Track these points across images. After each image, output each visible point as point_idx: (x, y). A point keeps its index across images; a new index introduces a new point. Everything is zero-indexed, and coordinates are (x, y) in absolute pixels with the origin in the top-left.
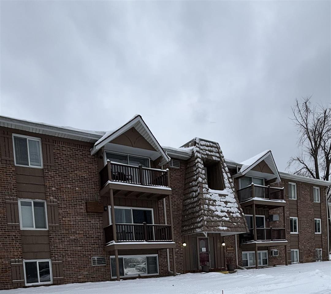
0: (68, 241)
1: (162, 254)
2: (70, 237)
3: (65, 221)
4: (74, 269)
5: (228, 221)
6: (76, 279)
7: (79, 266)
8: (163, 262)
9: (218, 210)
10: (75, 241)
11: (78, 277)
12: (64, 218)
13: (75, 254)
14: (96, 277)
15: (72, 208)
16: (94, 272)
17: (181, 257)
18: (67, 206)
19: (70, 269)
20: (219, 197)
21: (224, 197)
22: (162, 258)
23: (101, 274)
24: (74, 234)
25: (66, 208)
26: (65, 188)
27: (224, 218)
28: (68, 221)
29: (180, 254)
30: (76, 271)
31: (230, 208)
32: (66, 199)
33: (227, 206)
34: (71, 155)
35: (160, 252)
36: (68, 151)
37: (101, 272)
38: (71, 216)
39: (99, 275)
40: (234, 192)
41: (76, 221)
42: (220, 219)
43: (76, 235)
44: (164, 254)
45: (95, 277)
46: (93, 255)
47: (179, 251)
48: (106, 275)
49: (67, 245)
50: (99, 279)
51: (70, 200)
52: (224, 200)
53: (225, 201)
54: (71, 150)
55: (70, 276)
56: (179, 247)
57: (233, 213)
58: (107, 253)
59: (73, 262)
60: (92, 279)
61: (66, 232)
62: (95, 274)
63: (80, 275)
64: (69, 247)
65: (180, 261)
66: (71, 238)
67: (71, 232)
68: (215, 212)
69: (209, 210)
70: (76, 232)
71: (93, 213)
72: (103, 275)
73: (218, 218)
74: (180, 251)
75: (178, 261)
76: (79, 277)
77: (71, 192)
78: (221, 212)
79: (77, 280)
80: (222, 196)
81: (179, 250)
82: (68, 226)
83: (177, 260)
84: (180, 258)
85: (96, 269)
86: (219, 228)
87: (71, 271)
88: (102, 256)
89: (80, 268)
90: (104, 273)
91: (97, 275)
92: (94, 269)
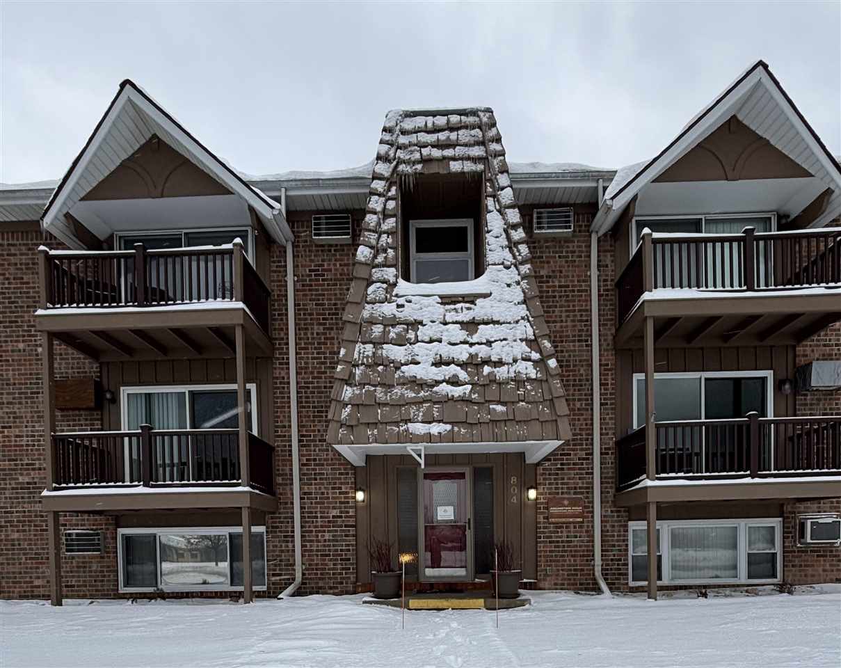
0: (13, 489)
1: (277, 527)
2: (18, 479)
3: (7, 436)
4: (23, 560)
5: (464, 400)
6: (27, 587)
7: (36, 554)
8: (282, 551)
9: (418, 359)
10: (29, 488)
11: (32, 582)
12: (6, 430)
13: (29, 521)
14: (78, 586)
15: (27, 403)
16: (71, 572)
17: (346, 536)
18: (14, 398)
19: (14, 559)
20: (441, 309)
21: (468, 305)
22: (278, 537)
23: (90, 576)
24: (28, 469)
25: (11, 403)
26: (13, 351)
27: (444, 388)
28: (17, 436)
29: (346, 526)
30: (29, 566)
31: (489, 343)
32: (14, 379)
33: (475, 339)
34: (28, 264)
35: (272, 518)
36: (21, 254)
37: (91, 572)
38: (23, 423)
39: (84, 581)
40: (523, 279)
41: (34, 436)
42: (422, 394)
43: (32, 473)
44: (286, 527)
45: (73, 586)
46: (71, 525)
47: (341, 517)
48: (102, 581)
49: (10, 498)
50: (84, 591)
51: (23, 381)
52: (465, 316)
53: (466, 319)
54: (29, 249)
55: (15, 578)
56: (341, 503)
57: (500, 363)
58: (108, 519)
59: (22, 543)
60: (68, 591)
61: (10, 465)
62: (73, 577)
63: (38, 578)
64: (14, 505)
65: (341, 550)
66: (21, 480)
67: (22, 465)
68: (403, 368)
69: (377, 361)
70: (33, 464)
71: (77, 412)
72: (95, 581)
73: (414, 391)
74: (346, 517)
75: (337, 550)
76: (37, 583)
77: (25, 360)
78: (433, 364)
79: (29, 589)
80: (455, 303)
81: (341, 512)
82: (16, 450)
83: (334, 546)
84: (341, 541)
85: (78, 562)
86: (407, 430)
87: (17, 566)
88: (94, 527)
89: (38, 559)
90: (98, 576)
91: (80, 581)
92: (72, 563)
